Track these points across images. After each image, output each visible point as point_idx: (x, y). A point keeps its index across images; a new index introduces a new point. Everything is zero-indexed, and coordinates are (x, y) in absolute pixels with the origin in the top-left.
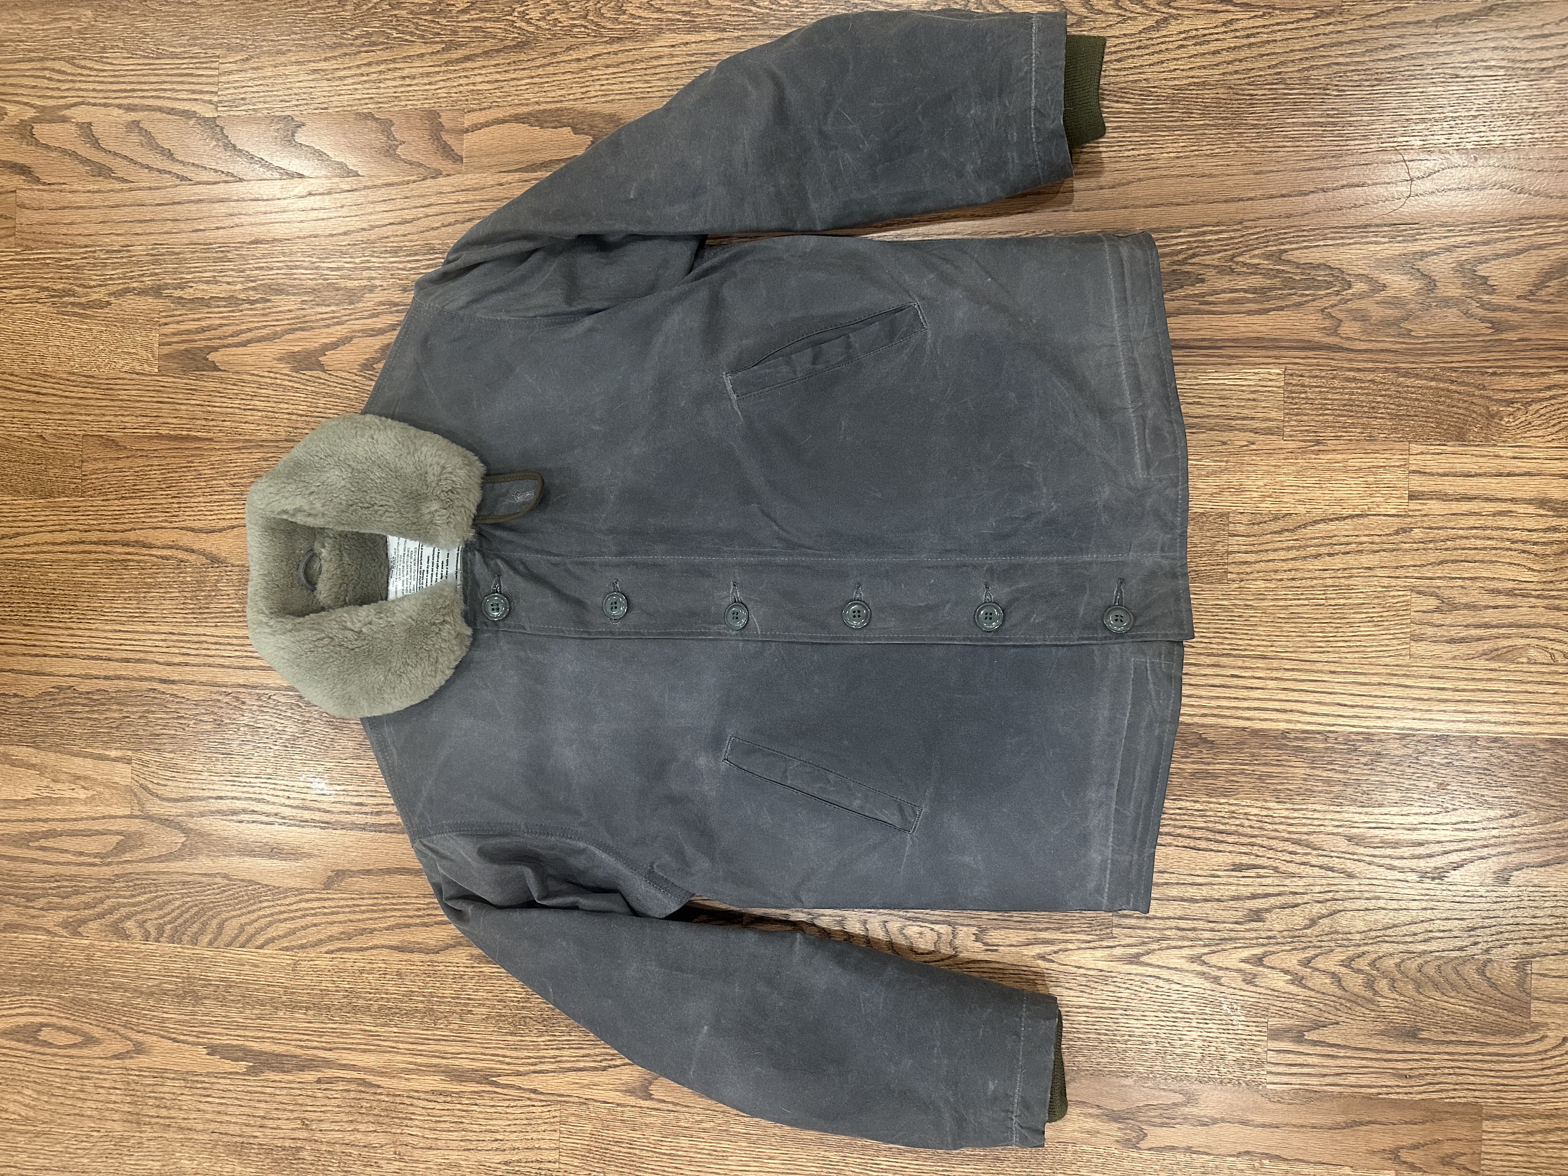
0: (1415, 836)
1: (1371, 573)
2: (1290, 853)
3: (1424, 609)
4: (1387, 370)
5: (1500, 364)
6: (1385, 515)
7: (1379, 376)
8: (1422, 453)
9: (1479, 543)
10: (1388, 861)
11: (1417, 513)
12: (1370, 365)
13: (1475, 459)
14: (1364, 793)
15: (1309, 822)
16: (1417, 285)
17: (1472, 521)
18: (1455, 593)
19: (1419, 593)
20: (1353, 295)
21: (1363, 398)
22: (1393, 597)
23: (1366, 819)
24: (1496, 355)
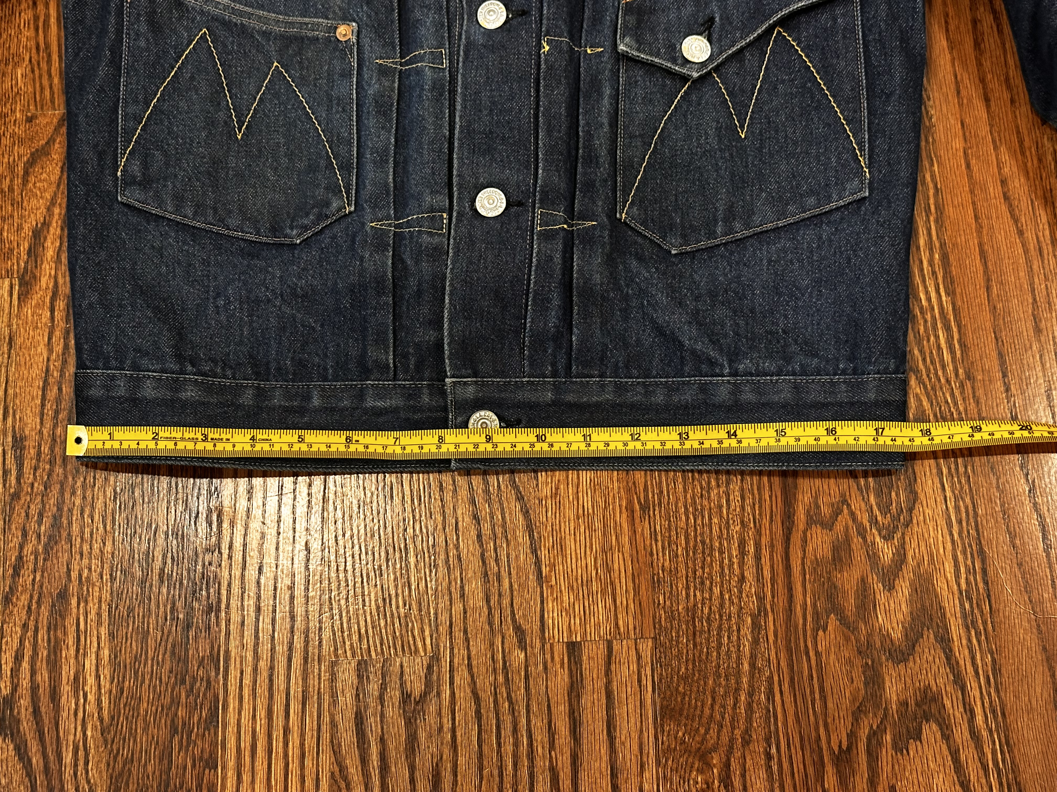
0: (66, 688)
1: (456, 595)
2: (41, 515)
3: (406, 677)
4: (761, 599)
5: (785, 765)
6: (542, 610)
7: (750, 586)
8: (639, 657)
9: (508, 748)
10: (28, 653)
11: (548, 657)
12: (767, 573)
13: (635, 736)
14: (131, 610)
15: (87, 535)
16: (897, 634)
17: (540, 737)
18: (431, 719)
19: (430, 668)
20: (873, 543)
21: (716, 567)
22: (422, 631)
23: (92, 616)
24: (797, 758)
